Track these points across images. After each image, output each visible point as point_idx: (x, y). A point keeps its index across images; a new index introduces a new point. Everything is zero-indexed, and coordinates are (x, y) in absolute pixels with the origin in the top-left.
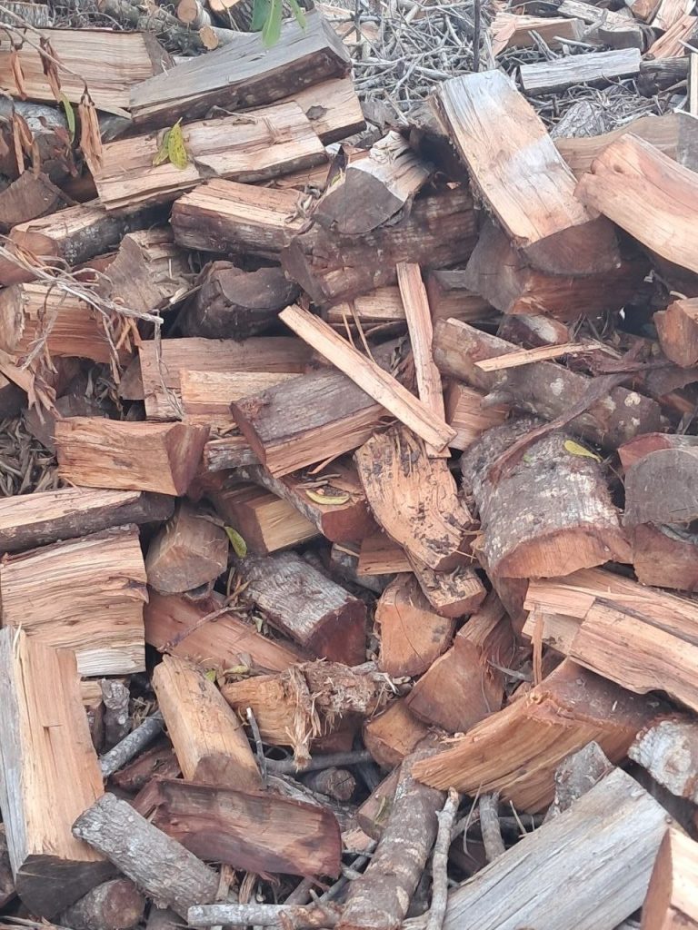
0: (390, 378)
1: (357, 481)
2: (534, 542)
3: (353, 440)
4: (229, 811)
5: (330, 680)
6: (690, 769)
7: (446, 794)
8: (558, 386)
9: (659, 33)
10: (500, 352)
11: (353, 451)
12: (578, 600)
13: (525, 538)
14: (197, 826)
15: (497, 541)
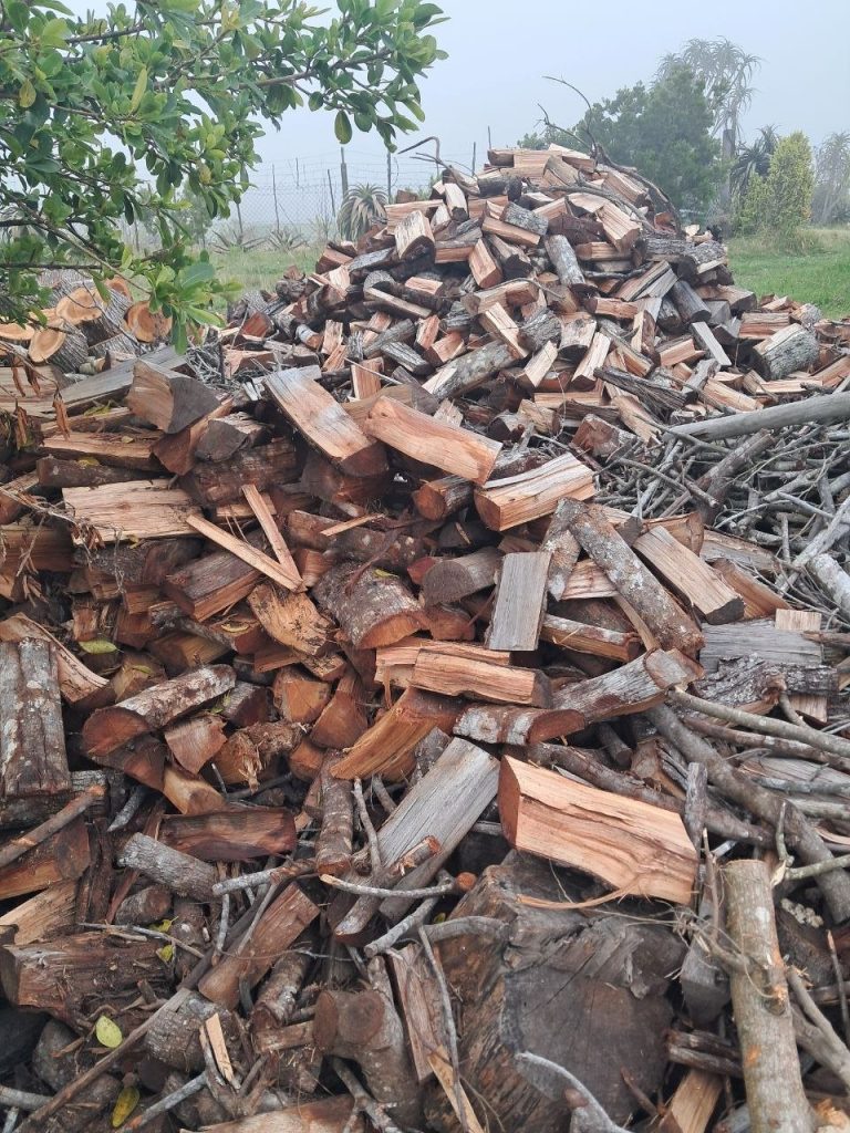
0: (258, 552)
1: (253, 615)
2: (379, 625)
3: (244, 591)
4: (215, 827)
5: (266, 734)
6: (497, 727)
7: (353, 781)
8: (367, 540)
9: (327, 356)
10: (330, 526)
11: (246, 598)
12: (406, 655)
13: (373, 624)
14: (195, 842)
15: (356, 630)
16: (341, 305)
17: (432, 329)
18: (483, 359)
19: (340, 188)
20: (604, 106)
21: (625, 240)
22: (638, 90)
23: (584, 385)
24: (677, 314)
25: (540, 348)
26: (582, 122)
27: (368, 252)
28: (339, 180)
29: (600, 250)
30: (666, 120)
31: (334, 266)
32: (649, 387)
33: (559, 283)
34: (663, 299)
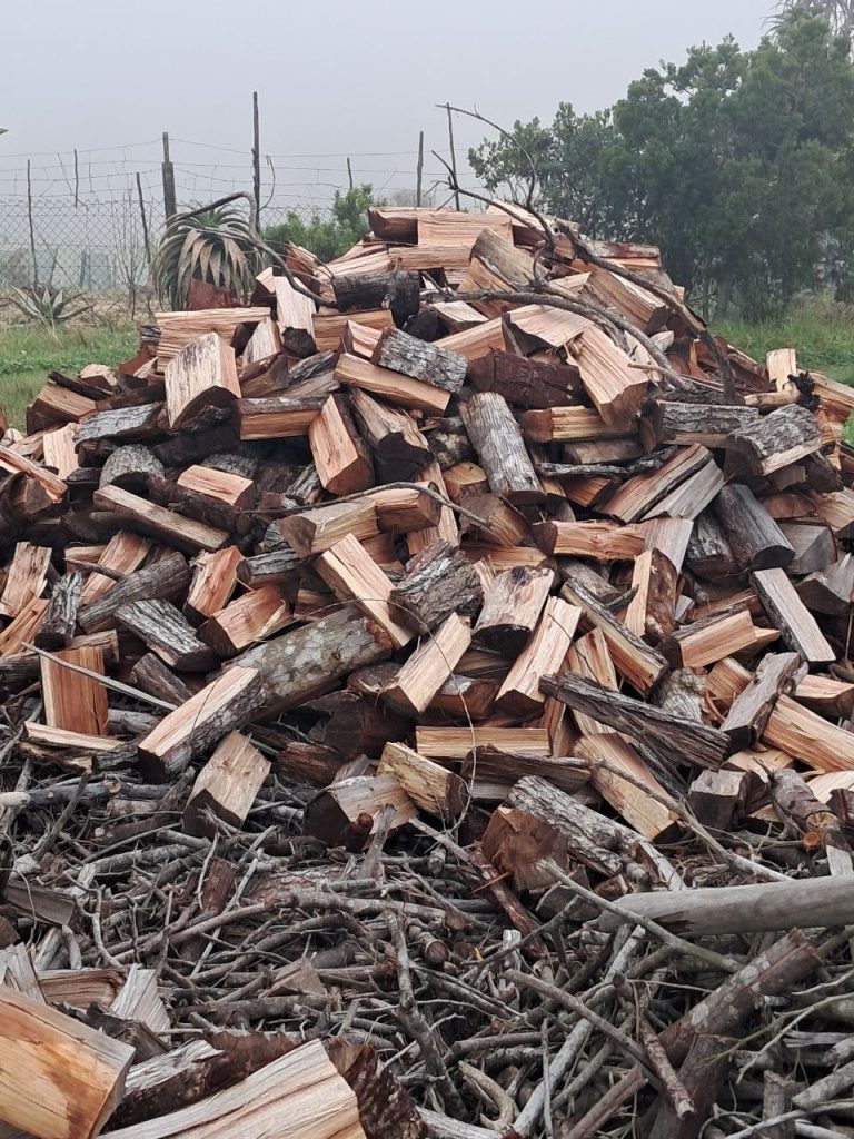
16: (54, 510)
17: (223, 576)
18: (315, 646)
19: (162, 209)
20: (664, 74)
21: (617, 405)
22: (727, 53)
23: (520, 712)
24: (726, 551)
25: (435, 628)
26: (621, 103)
27: (116, 406)
28: (160, 195)
29: (569, 421)
30: (781, 104)
31: (60, 419)
32: (653, 720)
33: (486, 486)
34: (696, 520)
